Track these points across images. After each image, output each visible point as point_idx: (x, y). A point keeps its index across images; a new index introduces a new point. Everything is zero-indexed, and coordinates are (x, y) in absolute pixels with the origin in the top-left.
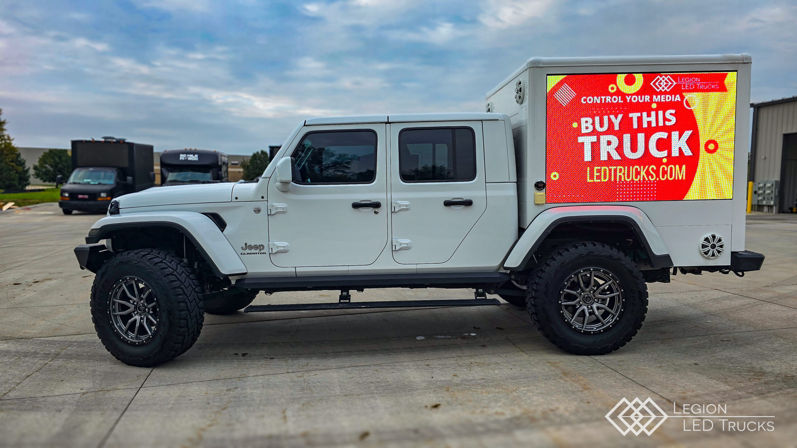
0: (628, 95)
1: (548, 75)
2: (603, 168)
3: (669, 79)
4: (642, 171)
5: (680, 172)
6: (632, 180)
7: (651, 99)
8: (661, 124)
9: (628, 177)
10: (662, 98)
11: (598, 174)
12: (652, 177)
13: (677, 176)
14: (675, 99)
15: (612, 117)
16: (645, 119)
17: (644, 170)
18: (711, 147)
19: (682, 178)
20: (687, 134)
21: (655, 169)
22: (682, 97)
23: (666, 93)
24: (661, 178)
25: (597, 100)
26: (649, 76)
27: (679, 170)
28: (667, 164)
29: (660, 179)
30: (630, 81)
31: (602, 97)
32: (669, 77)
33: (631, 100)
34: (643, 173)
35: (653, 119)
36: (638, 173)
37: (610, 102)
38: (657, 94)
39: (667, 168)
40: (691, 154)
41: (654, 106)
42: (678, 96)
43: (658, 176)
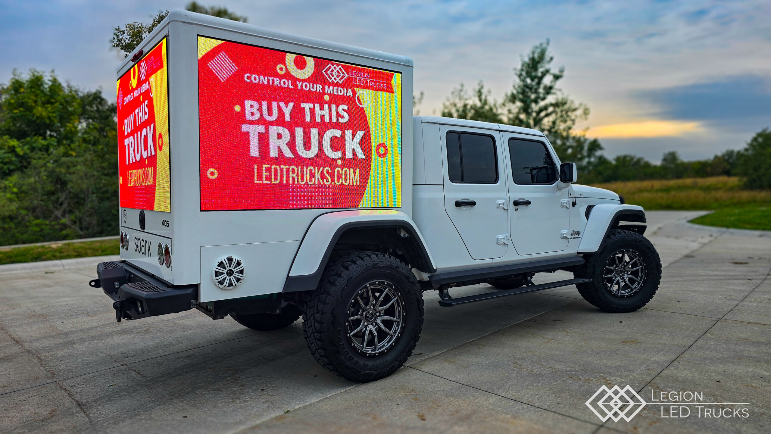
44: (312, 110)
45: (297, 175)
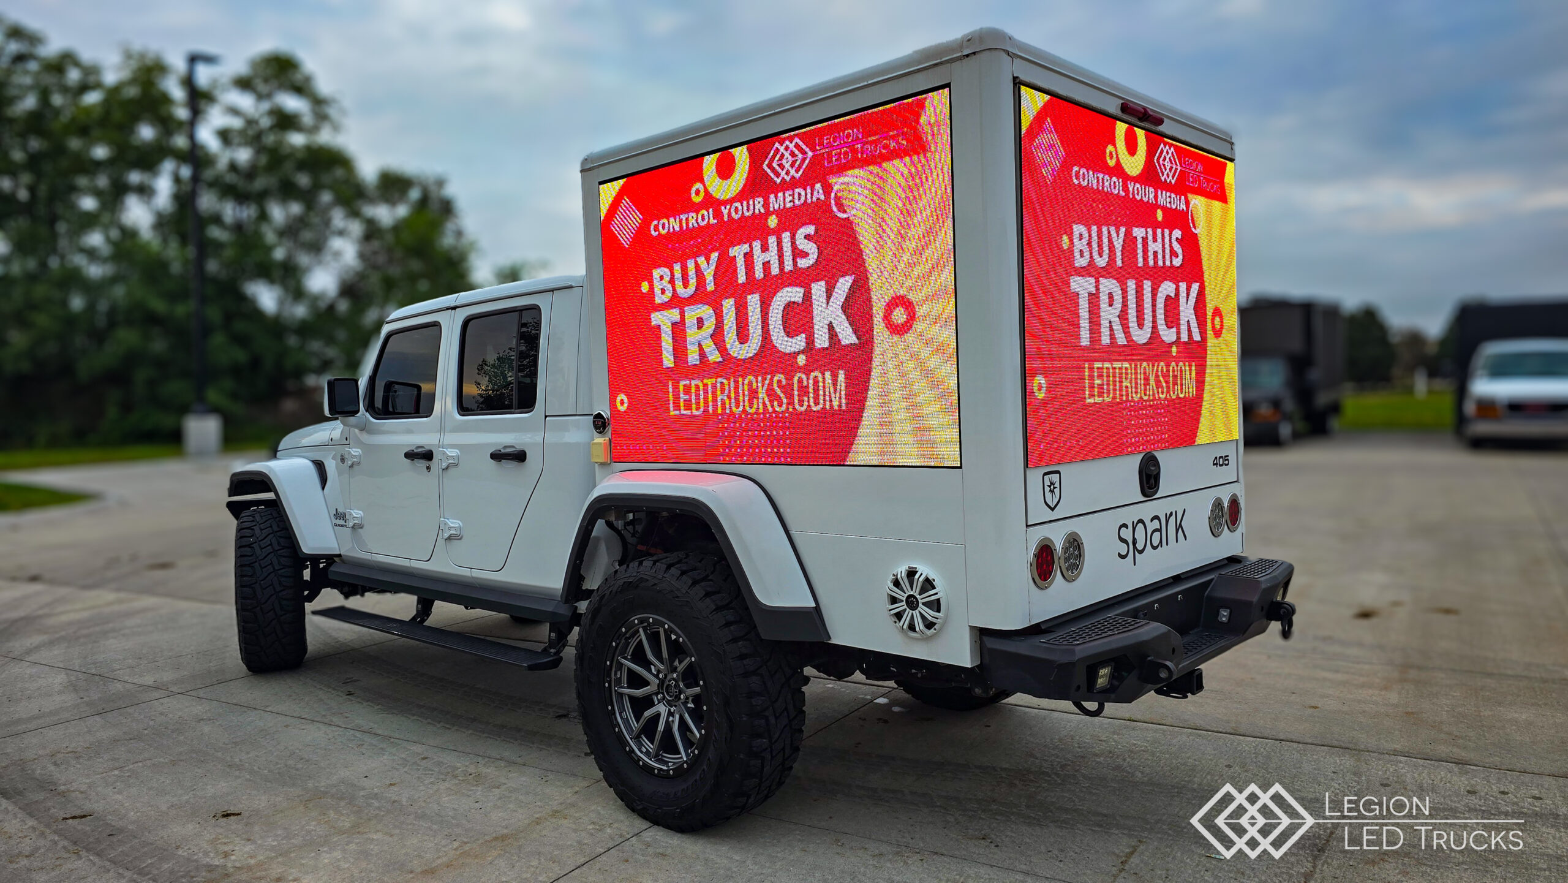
0: (725, 203)
1: (601, 183)
2: (694, 382)
3: (797, 146)
4: (760, 388)
5: (835, 391)
6: (744, 410)
7: (766, 205)
8: (789, 266)
9: (737, 405)
10: (789, 199)
11: (687, 397)
12: (780, 405)
13: (828, 404)
14: (812, 194)
15: (701, 260)
16: (759, 258)
17: (763, 386)
18: (899, 316)
19: (840, 406)
20: (844, 284)
21: (784, 382)
22: (827, 189)
23: (793, 184)
24: (797, 407)
25: (673, 224)
26: (759, 146)
27: (832, 388)
28: (807, 370)
29: (795, 409)
30: (725, 169)
31: (682, 216)
32: (797, 140)
33: (729, 214)
34: (762, 394)
35: (772, 255)
36: (753, 393)
37: (696, 225)
38: (776, 189)
39: (808, 378)
40: (854, 340)
41: (773, 221)
42: (818, 186)
43: (791, 402)
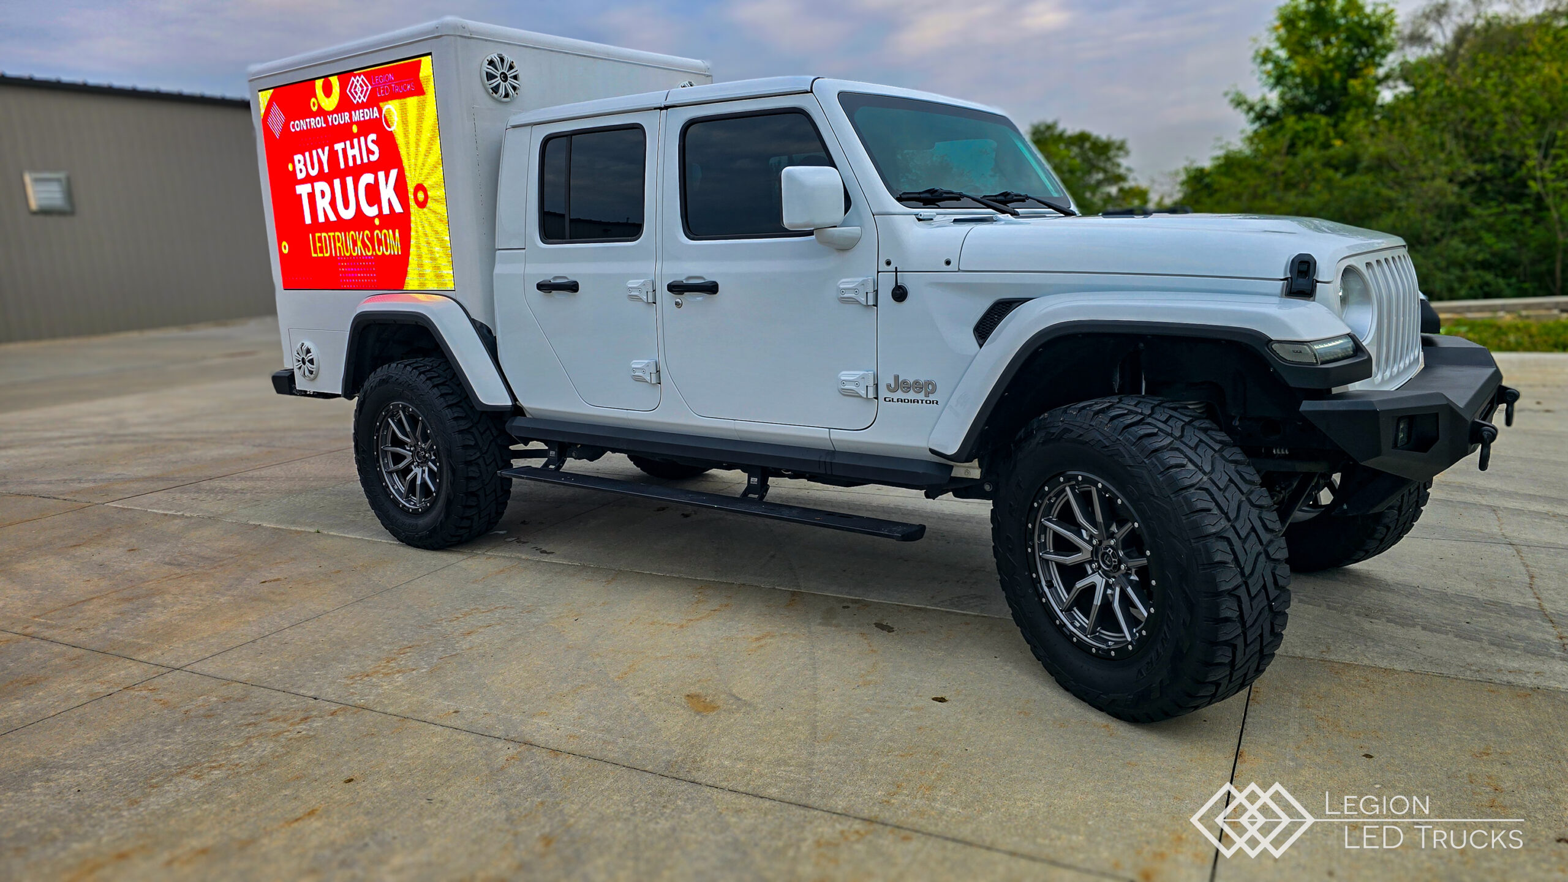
44: (344, 150)
45: (342, 244)
